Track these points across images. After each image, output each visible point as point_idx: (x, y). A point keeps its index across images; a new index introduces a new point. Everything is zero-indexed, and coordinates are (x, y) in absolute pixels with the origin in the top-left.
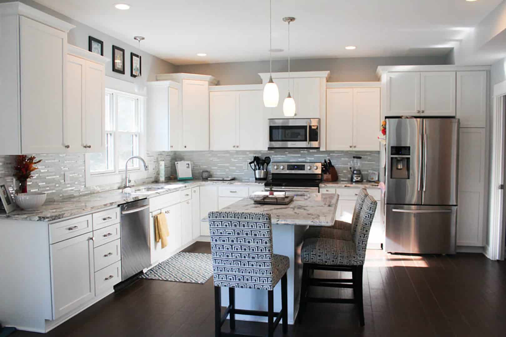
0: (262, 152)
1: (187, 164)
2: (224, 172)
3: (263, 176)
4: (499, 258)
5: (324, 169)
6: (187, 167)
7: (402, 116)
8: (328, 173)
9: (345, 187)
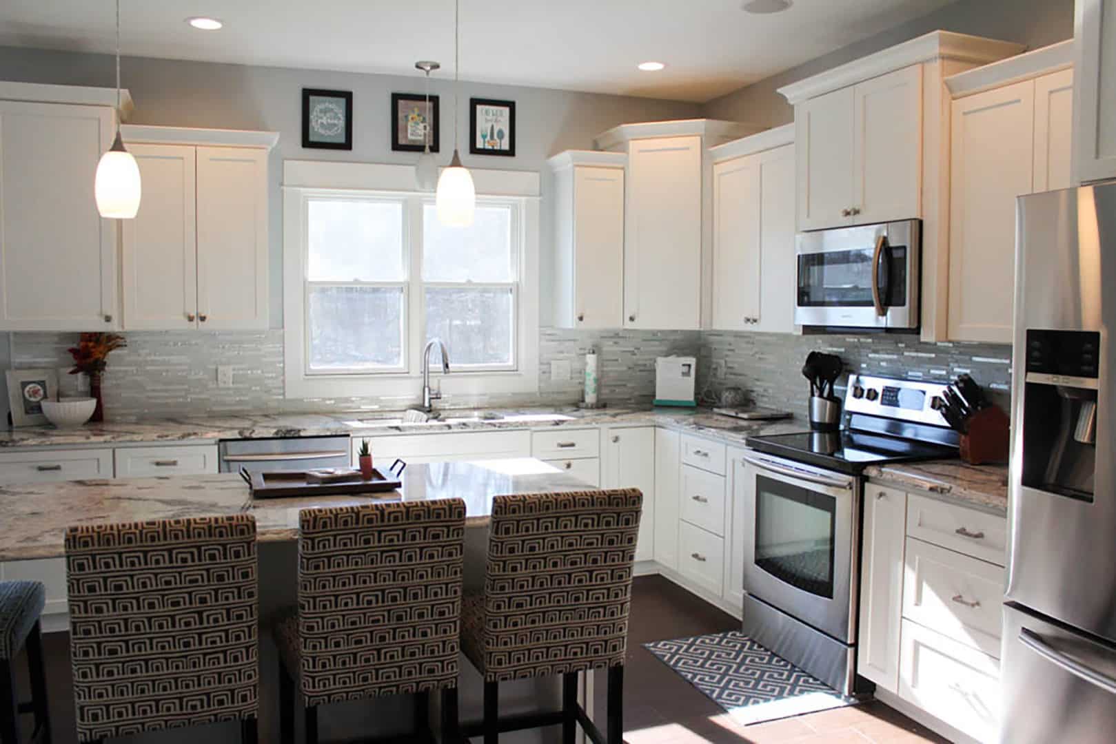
1: (684, 365)
6: (684, 374)
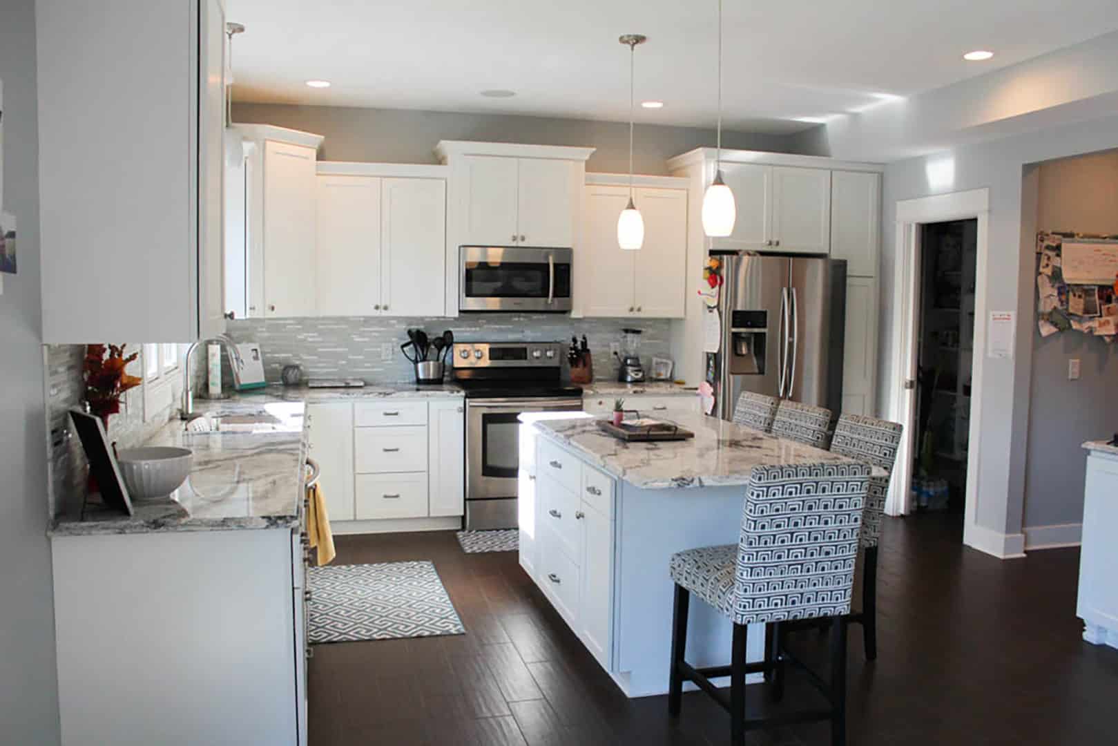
0: (427, 320)
1: (253, 350)
2: (336, 368)
3: (434, 375)
4: (905, 511)
5: (575, 356)
6: (254, 358)
7: (740, 250)
8: (581, 365)
9: (635, 395)
